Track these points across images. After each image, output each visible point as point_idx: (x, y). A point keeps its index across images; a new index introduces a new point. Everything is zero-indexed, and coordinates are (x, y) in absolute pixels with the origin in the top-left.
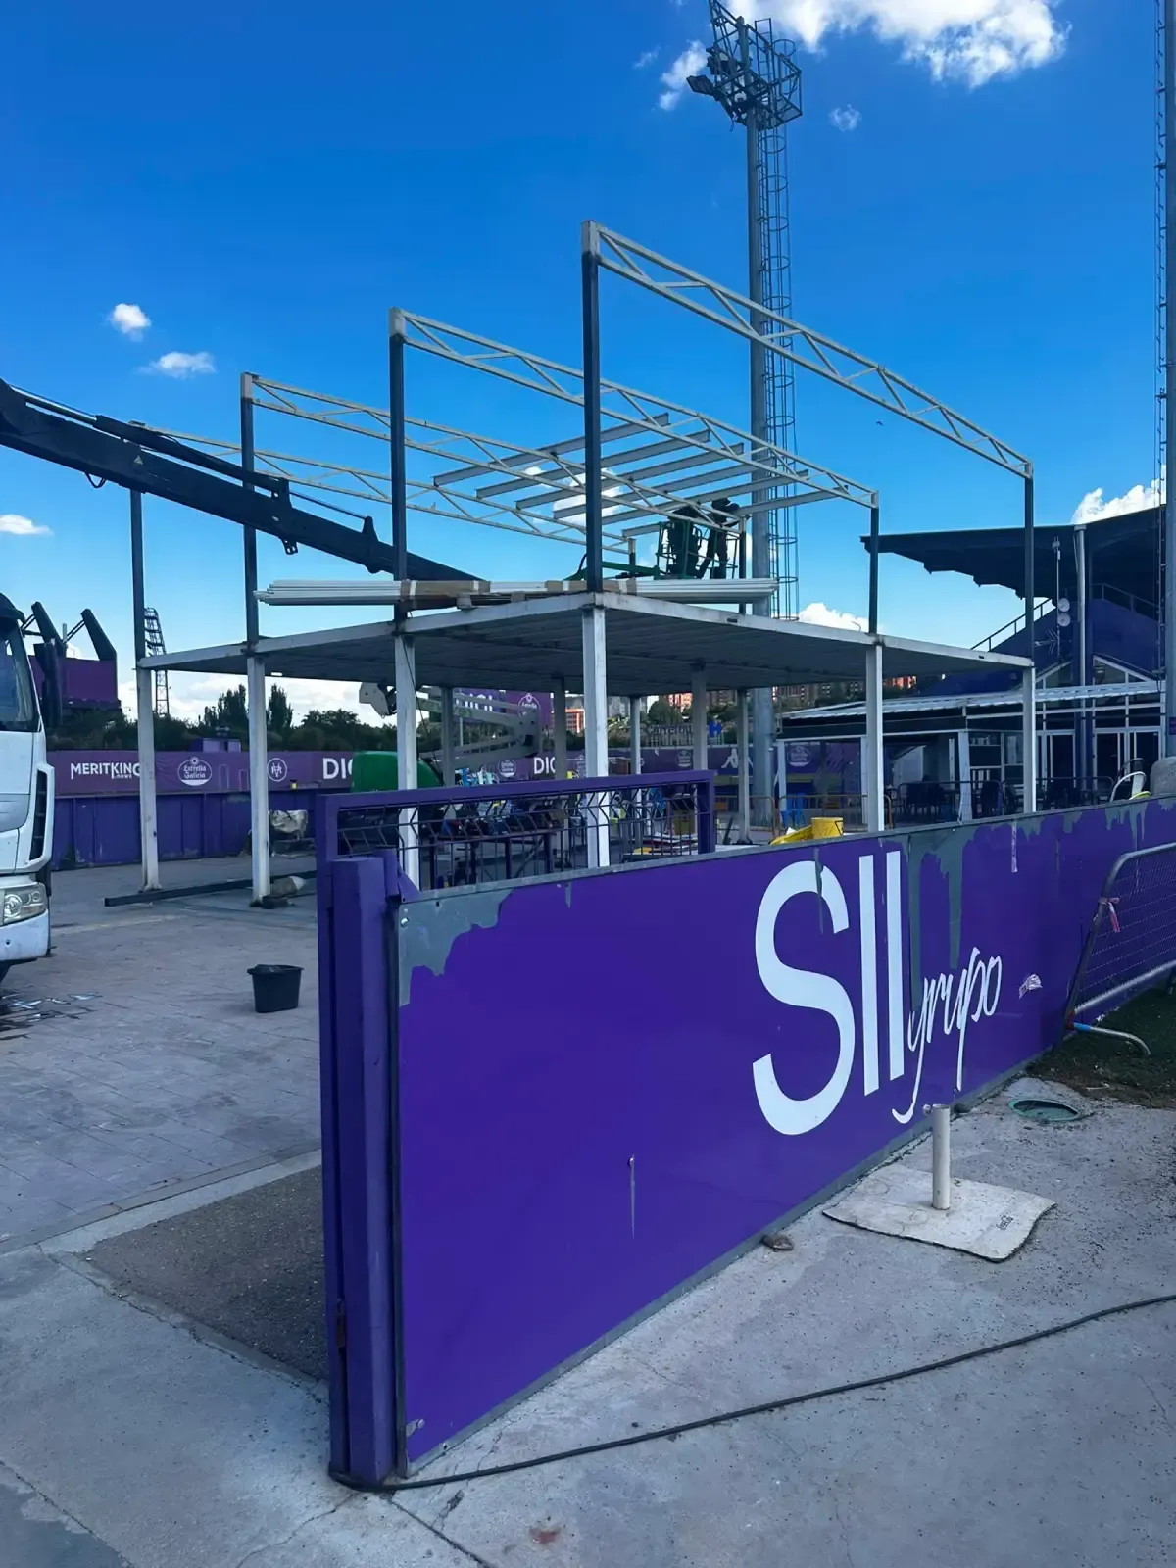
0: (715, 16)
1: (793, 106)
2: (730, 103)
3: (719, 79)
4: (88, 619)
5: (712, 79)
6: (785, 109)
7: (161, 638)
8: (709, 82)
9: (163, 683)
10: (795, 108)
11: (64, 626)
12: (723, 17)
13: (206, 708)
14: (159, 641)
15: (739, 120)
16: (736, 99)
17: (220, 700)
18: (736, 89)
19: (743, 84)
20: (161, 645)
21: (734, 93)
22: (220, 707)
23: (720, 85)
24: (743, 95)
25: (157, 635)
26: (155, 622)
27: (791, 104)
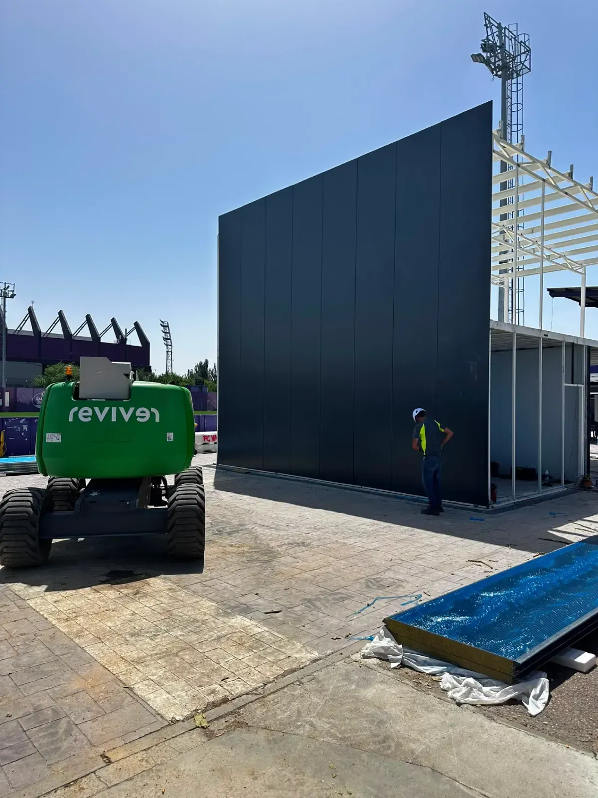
0: (487, 23)
1: (526, 67)
2: (493, 67)
3: (489, 55)
4: (137, 326)
5: (484, 55)
6: (521, 69)
7: (170, 336)
8: (483, 57)
9: (170, 358)
10: (527, 68)
11: (126, 330)
12: (491, 23)
13: (189, 370)
14: (169, 338)
15: (496, 75)
16: (496, 65)
17: (196, 367)
18: (497, 60)
19: (500, 57)
20: (170, 339)
21: (495, 62)
22: (196, 370)
23: (489, 58)
24: (500, 63)
25: (168, 335)
26: (167, 328)
27: (525, 66)
